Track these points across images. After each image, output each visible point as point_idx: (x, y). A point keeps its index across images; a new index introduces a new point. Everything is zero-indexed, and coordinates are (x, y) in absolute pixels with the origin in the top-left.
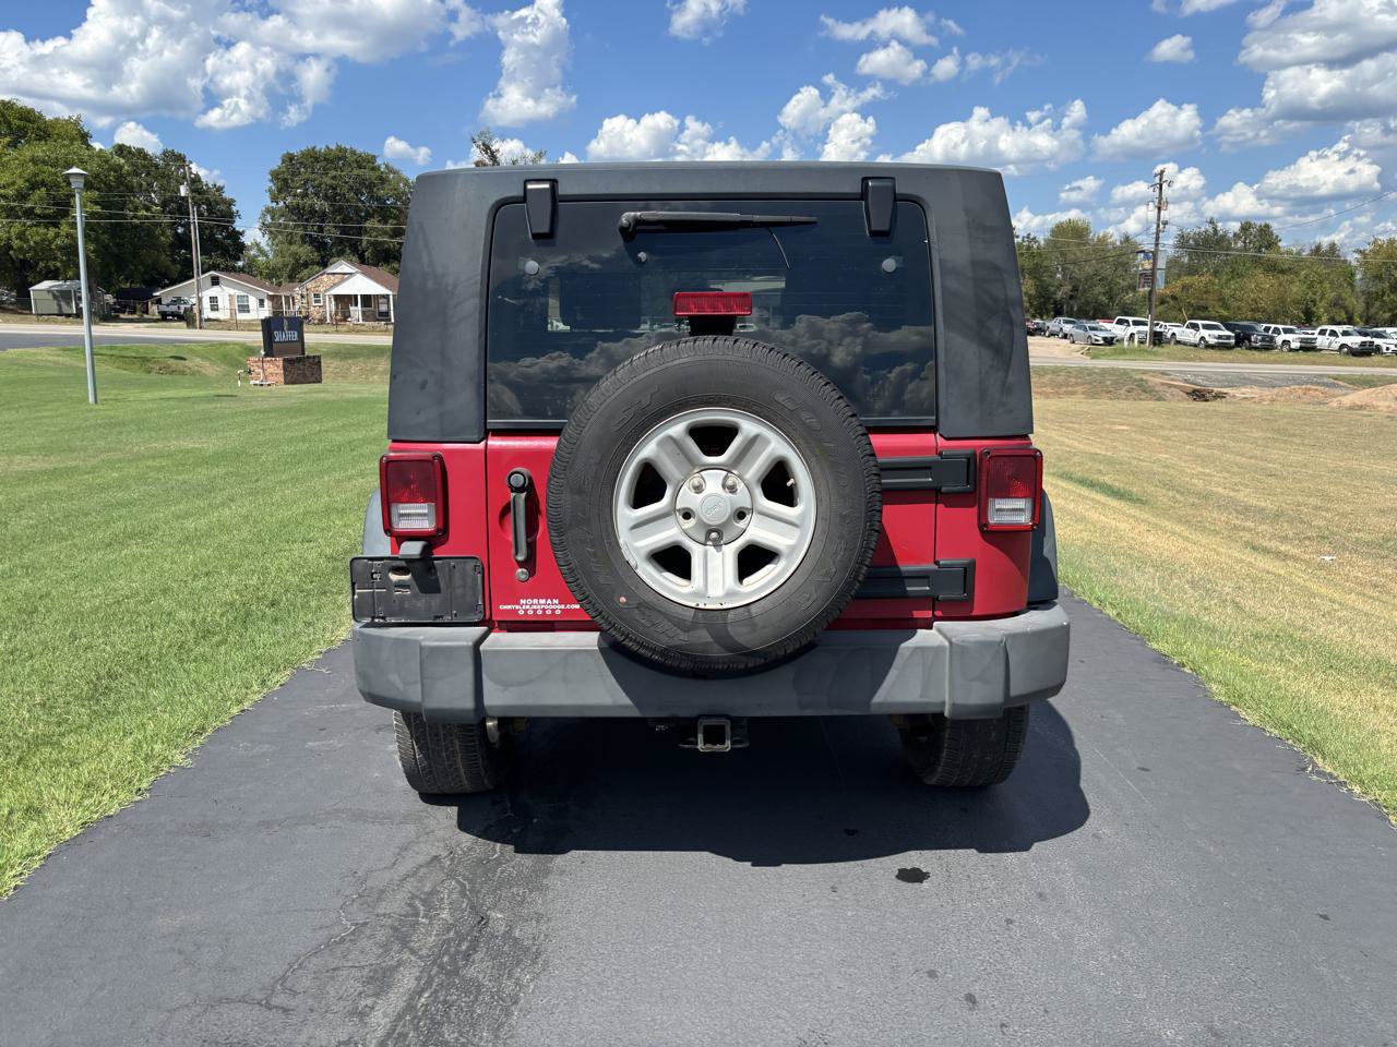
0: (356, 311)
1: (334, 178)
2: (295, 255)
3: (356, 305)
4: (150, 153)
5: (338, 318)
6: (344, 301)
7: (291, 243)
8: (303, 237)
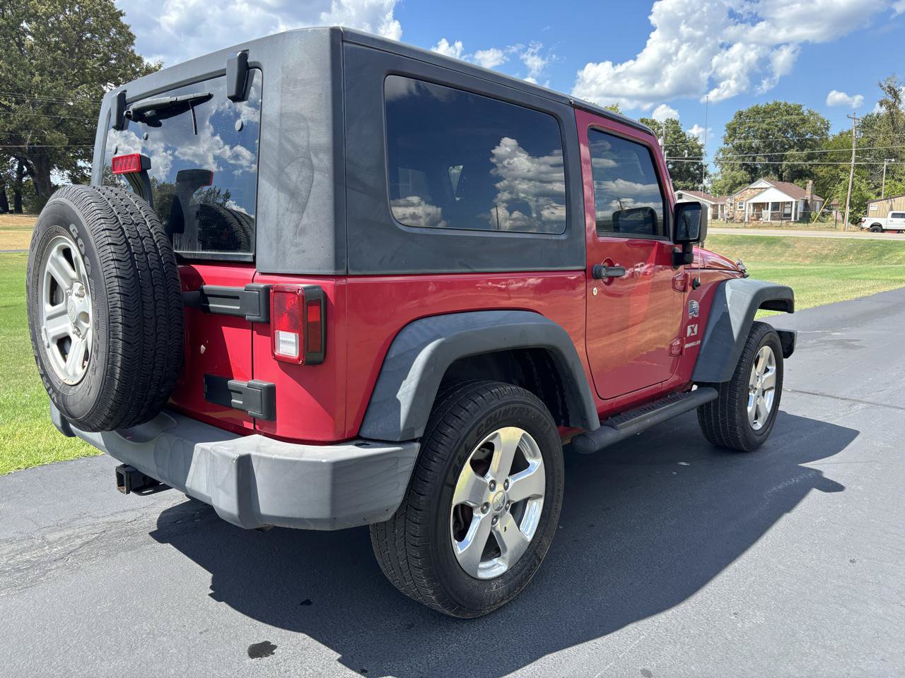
0: (767, 213)
1: (768, 124)
2: (733, 178)
3: (767, 209)
4: (658, 122)
5: (753, 218)
6: (759, 206)
7: (732, 170)
8: (741, 166)
